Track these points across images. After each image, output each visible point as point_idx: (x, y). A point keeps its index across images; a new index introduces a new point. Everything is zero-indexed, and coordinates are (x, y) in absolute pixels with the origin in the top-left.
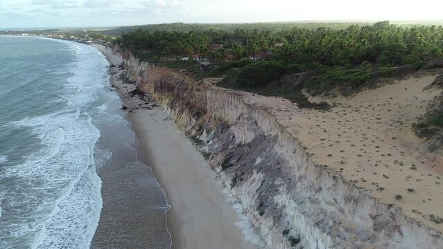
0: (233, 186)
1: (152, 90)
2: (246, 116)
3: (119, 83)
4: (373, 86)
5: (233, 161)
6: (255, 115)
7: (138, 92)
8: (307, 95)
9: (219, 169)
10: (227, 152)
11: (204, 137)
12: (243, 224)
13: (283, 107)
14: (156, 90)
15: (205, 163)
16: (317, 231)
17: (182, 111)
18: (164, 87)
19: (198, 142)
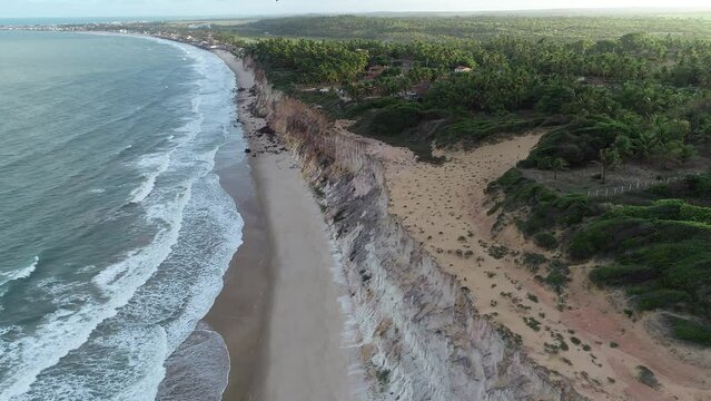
0: (338, 237)
1: (284, 129)
2: (365, 167)
3: (246, 116)
4: (493, 142)
5: (345, 215)
6: (374, 167)
7: (268, 131)
8: (434, 146)
9: (331, 222)
10: (342, 205)
11: (326, 189)
12: (336, 271)
13: (401, 160)
14: (288, 128)
15: (321, 216)
16: (380, 269)
17: (309, 159)
18: (296, 126)
19: (320, 194)
